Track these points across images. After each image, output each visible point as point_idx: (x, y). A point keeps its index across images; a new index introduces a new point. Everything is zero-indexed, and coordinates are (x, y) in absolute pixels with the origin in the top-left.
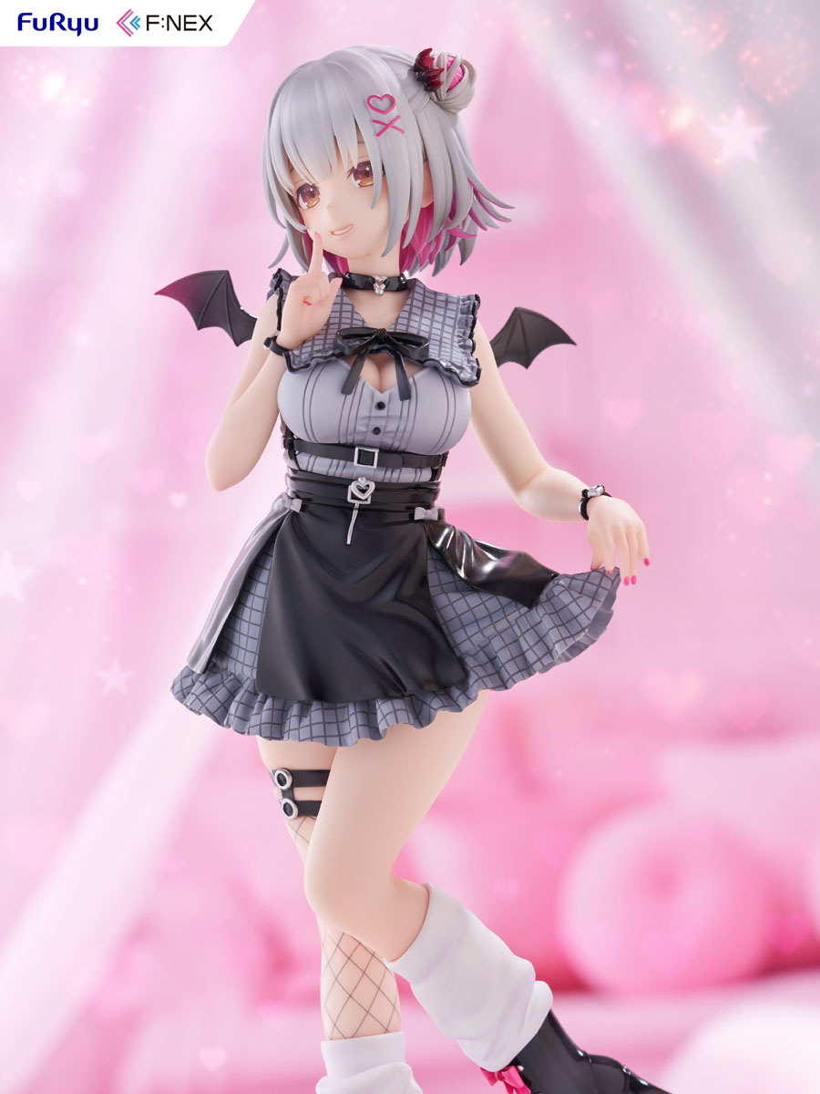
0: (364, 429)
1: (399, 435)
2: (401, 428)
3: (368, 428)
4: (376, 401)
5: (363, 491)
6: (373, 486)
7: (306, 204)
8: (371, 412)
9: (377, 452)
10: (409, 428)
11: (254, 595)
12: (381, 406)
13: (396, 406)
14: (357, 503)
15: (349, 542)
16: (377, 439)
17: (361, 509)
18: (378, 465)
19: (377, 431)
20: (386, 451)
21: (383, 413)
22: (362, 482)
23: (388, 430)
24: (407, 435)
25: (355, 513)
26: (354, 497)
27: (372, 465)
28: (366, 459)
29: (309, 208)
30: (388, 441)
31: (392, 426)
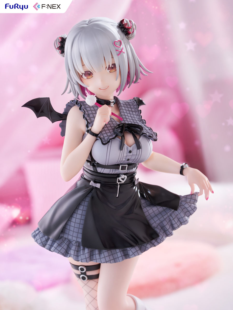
1: (135, 160)
2: (136, 158)
3: (125, 159)
4: (129, 150)
5: (123, 179)
6: (126, 177)
7: (86, 77)
8: (127, 154)
9: (127, 165)
10: (139, 158)
11: (77, 214)
12: (130, 152)
13: (135, 151)
14: (119, 183)
15: (117, 196)
16: (127, 162)
17: (120, 184)
18: (127, 169)
19: (128, 160)
20: (129, 164)
21: (131, 154)
22: (123, 177)
24: (137, 160)
25: (119, 186)
26: (119, 181)
27: (125, 170)
28: (123, 168)
30: (130, 162)
31: (133, 158)
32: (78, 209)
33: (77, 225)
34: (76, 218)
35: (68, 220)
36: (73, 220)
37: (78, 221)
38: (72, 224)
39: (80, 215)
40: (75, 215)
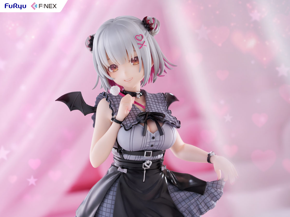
0: (148, 146)
1: (159, 146)
2: (160, 144)
3: (149, 145)
4: (152, 136)
5: (148, 164)
6: (151, 162)
7: (112, 70)
8: (150, 140)
9: (151, 152)
10: (162, 144)
11: (108, 199)
12: (153, 138)
13: (158, 137)
14: (145, 168)
15: (144, 181)
16: (152, 148)
17: (146, 170)
18: (152, 156)
19: (152, 146)
20: (154, 151)
21: (154, 140)
22: (148, 162)
23: (155, 145)
24: (161, 146)
25: (145, 171)
26: (145, 167)
27: (150, 156)
28: (148, 155)
29: (114, 72)
30: (154, 148)
31: (157, 144)
32: (109, 194)
33: (108, 210)
34: (107, 203)
35: (100, 206)
36: (105, 205)
37: (109, 206)
38: (104, 209)
39: (111, 200)
40: (106, 201)
